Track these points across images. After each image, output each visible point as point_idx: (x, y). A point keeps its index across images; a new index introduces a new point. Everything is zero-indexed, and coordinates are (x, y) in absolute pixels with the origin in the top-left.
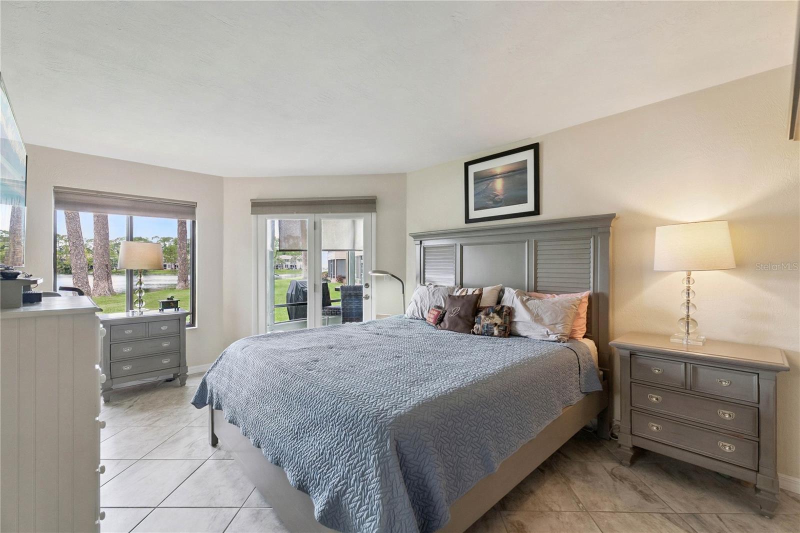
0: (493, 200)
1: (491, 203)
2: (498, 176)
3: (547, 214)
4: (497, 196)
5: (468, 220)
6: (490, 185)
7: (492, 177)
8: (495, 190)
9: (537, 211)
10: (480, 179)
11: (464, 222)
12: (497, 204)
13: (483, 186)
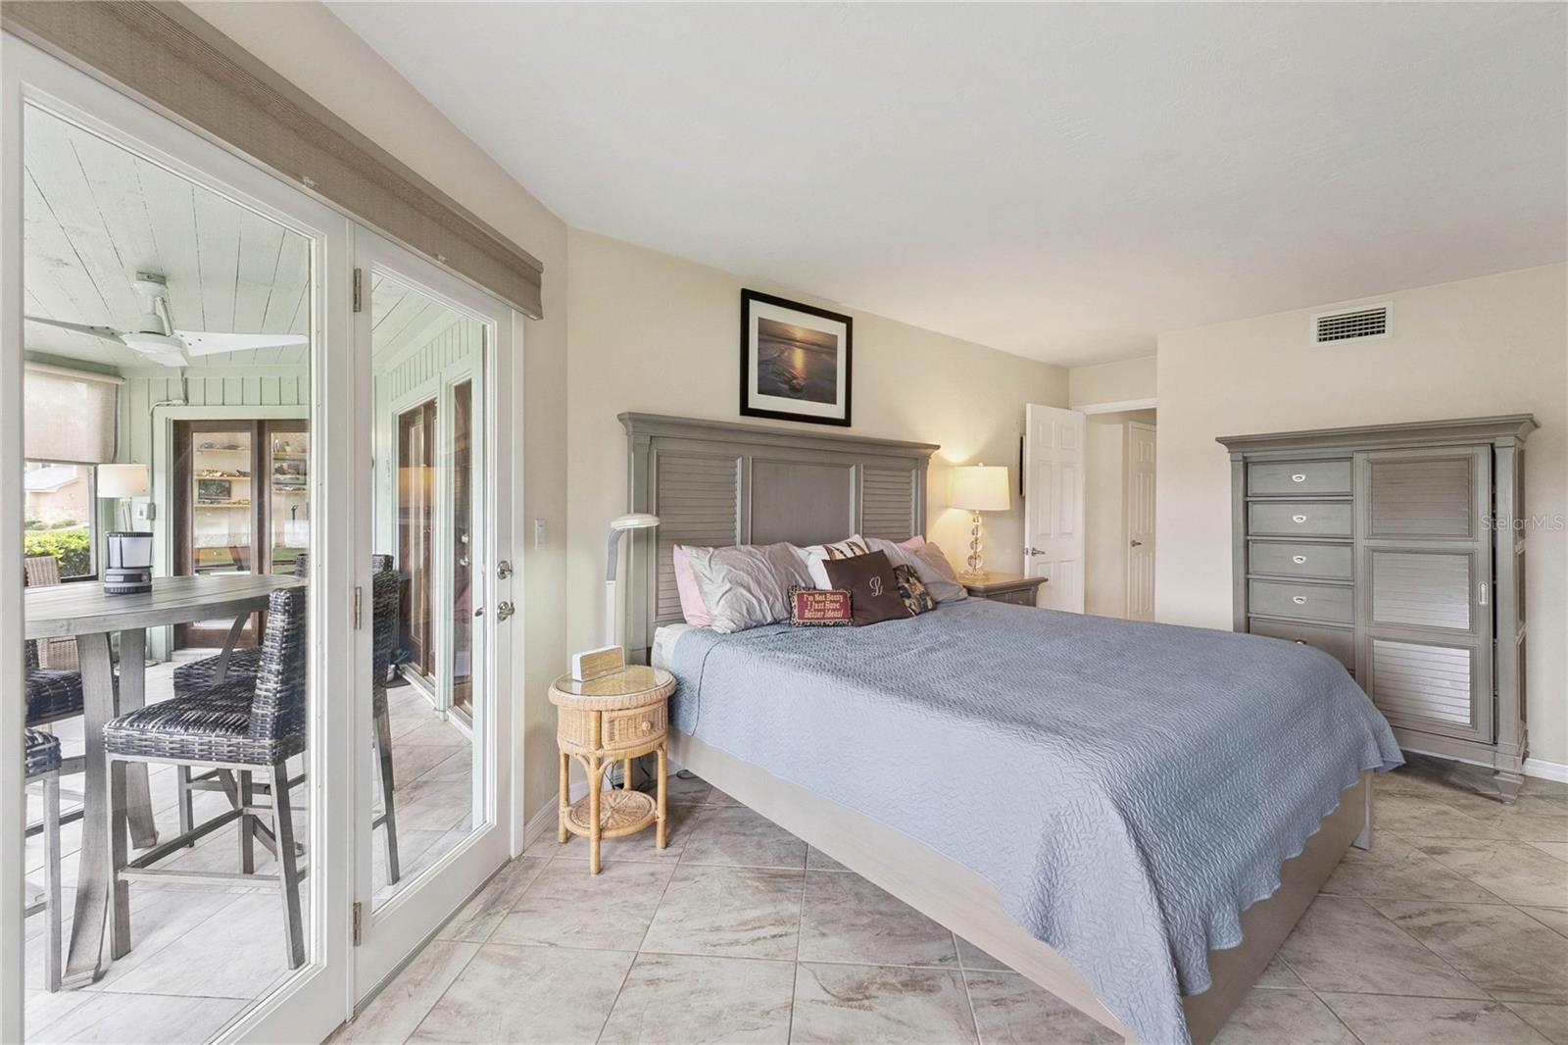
0: (788, 382)
1: (786, 387)
2: (798, 344)
3: (857, 429)
4: (795, 378)
5: (745, 410)
6: (786, 354)
7: (788, 340)
8: (793, 367)
9: (846, 422)
10: (768, 335)
11: (738, 412)
12: (795, 392)
13: (774, 351)
